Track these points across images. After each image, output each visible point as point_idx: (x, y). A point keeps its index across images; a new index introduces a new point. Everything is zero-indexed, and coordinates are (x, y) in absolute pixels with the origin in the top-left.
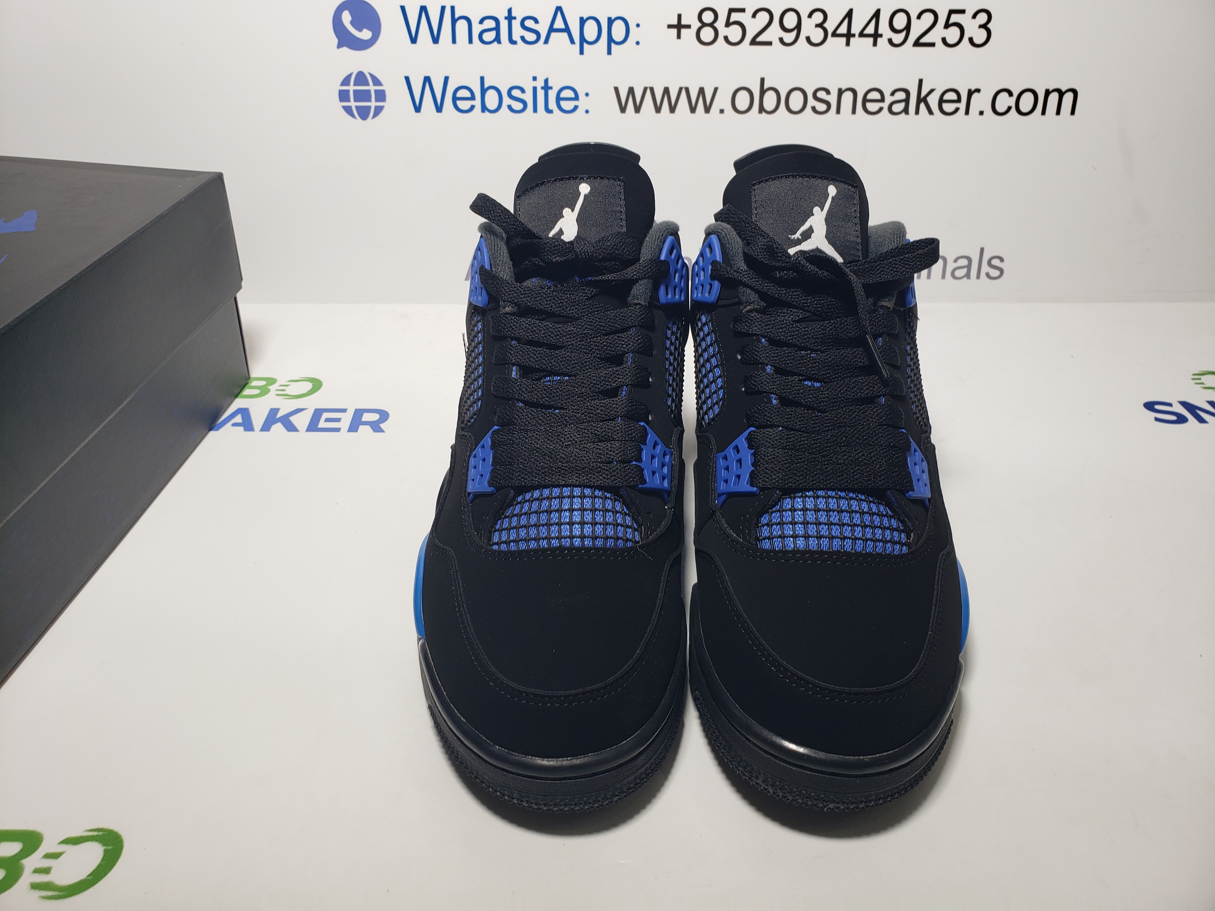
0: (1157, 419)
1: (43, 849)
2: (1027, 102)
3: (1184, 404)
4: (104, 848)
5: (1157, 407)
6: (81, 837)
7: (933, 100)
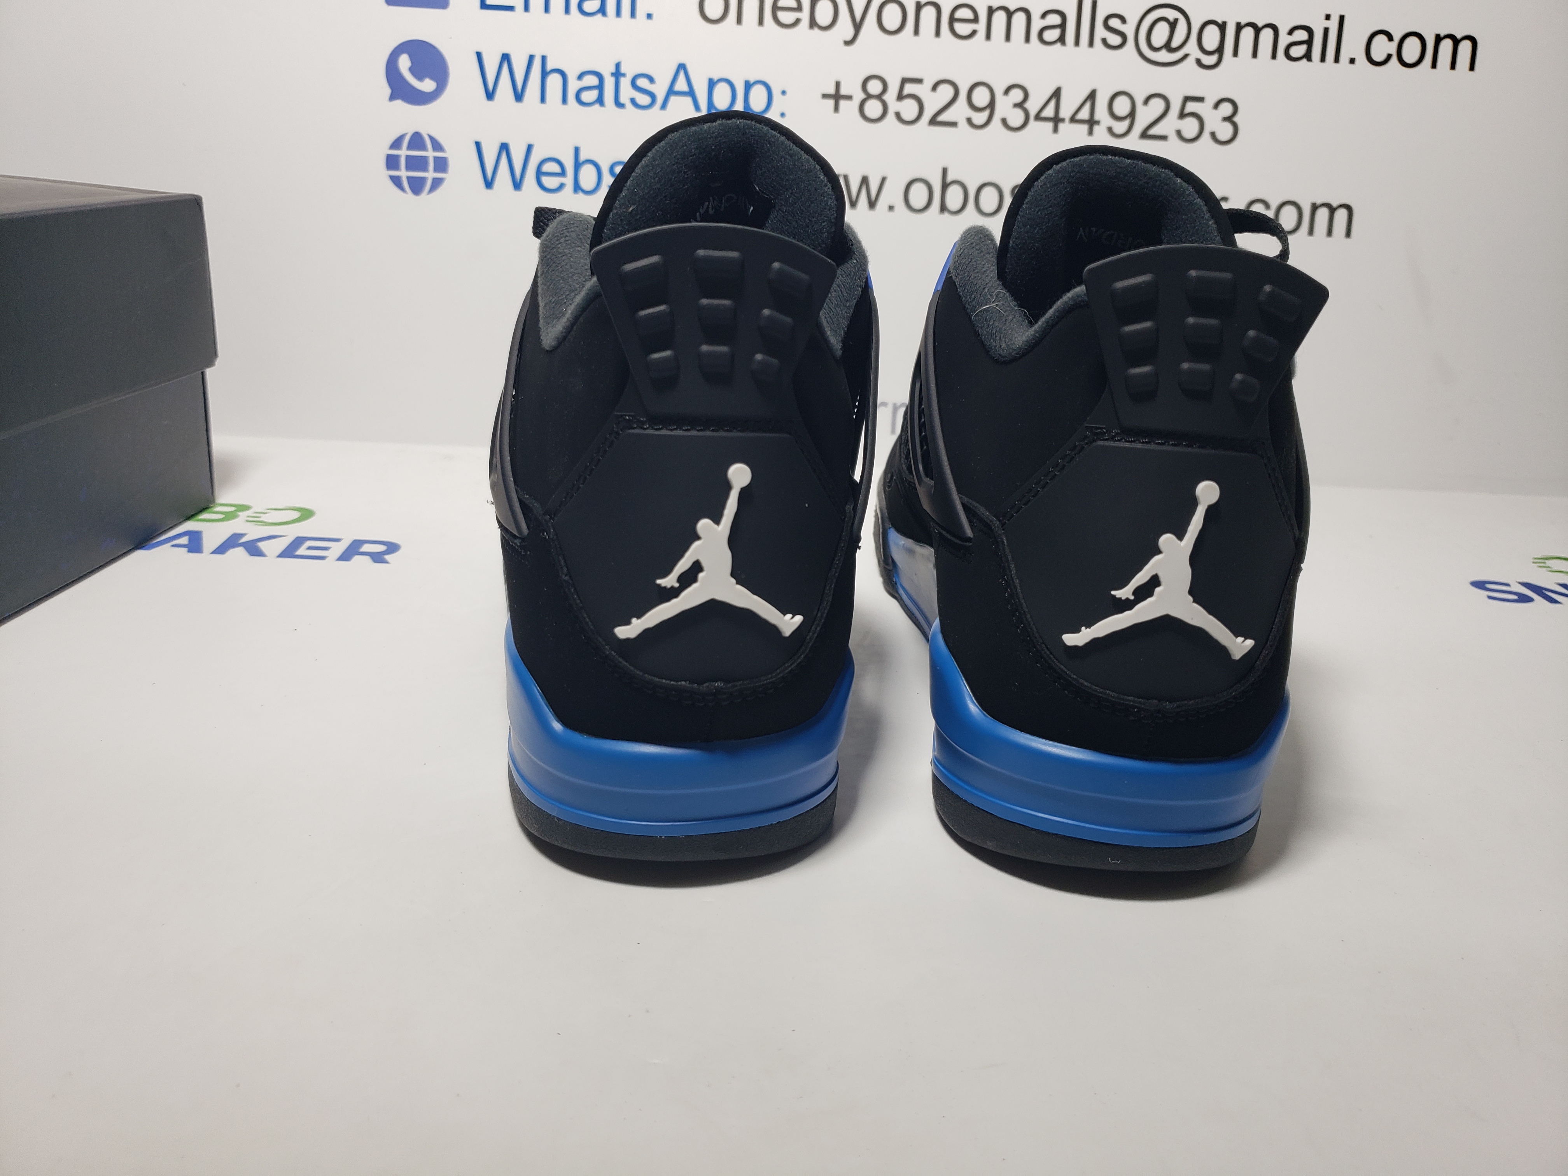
2: (1288, 218)
3: (1527, 585)
5: (1490, 586)
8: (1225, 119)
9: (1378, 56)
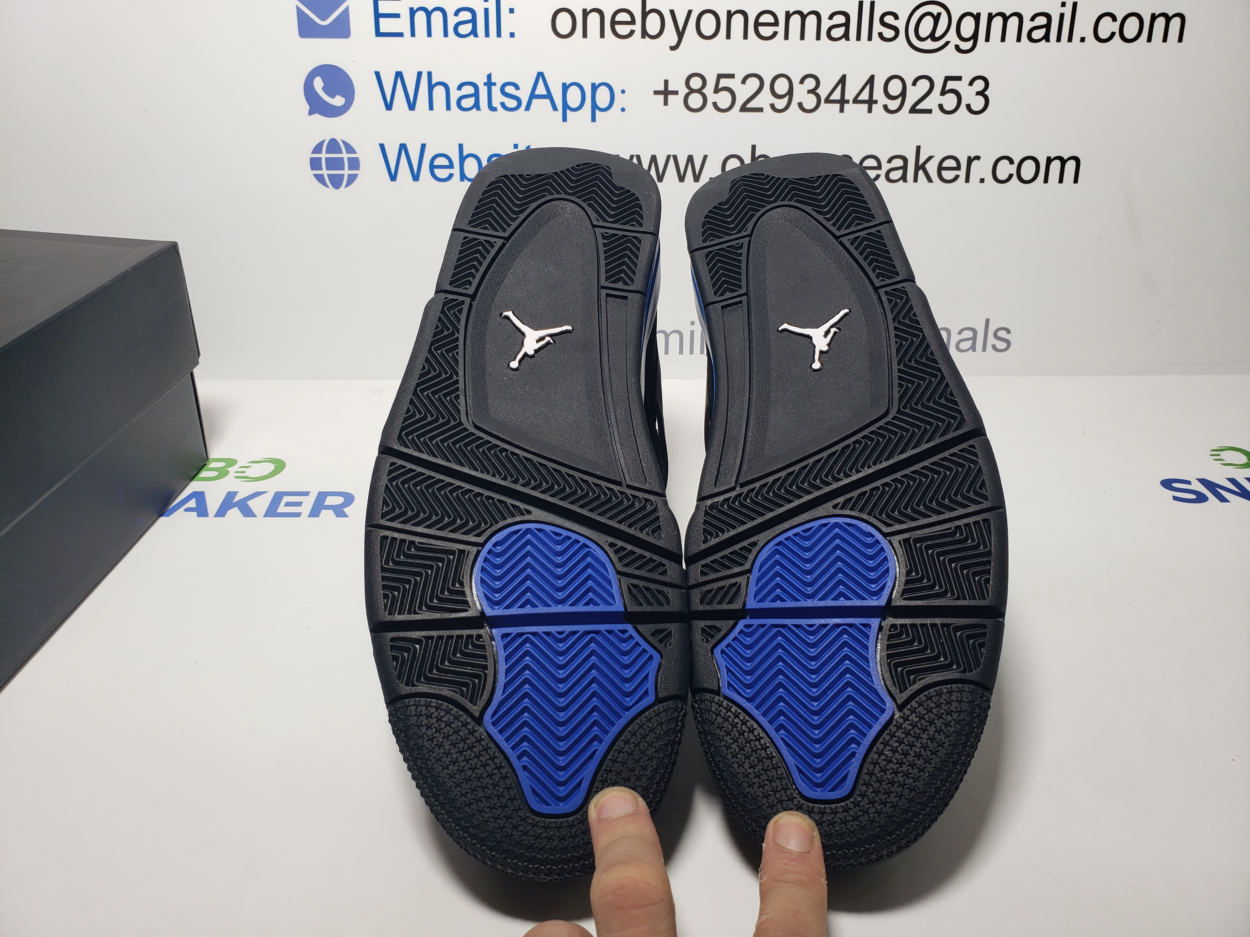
0: (1175, 498)
2: (1028, 170)
3: (1203, 482)
5: (1175, 485)
7: (932, 168)
8: (978, 93)
9: (1104, 34)
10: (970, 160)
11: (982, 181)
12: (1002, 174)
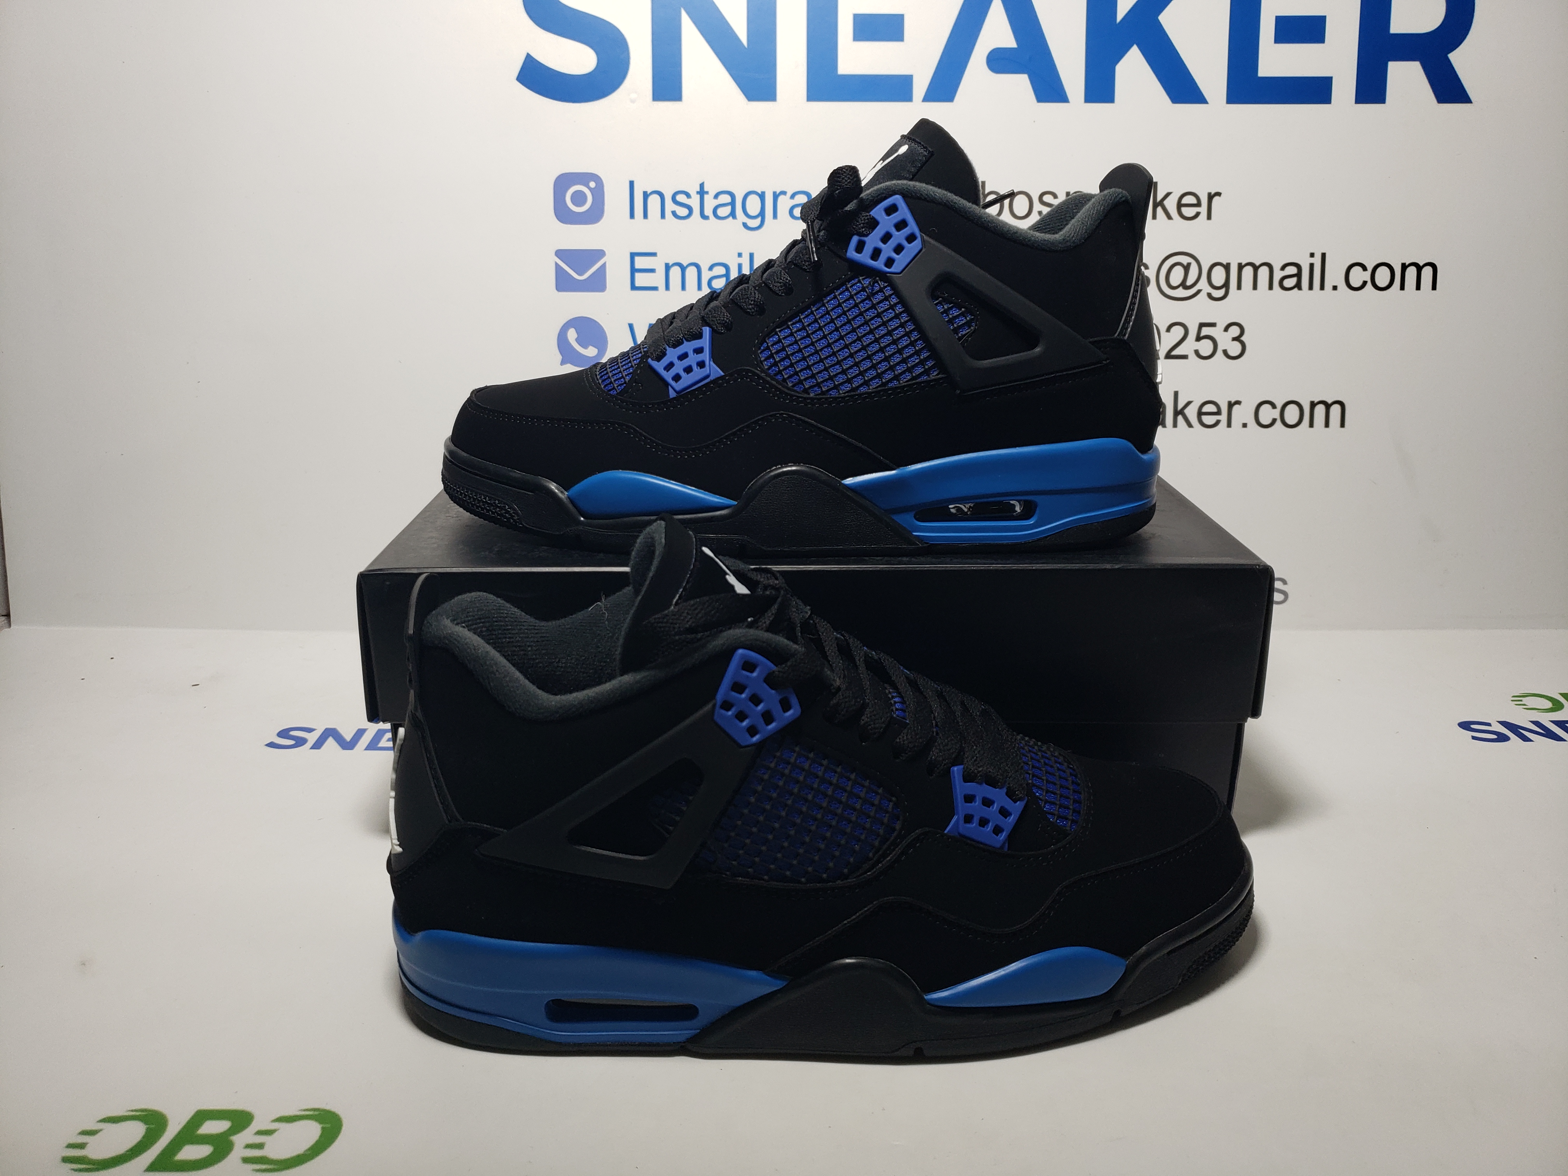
0: (1475, 739)
1: (255, 1126)
2: (1292, 415)
3: (1505, 724)
4: (322, 1126)
5: (1474, 726)
6: (297, 1116)
7: (1191, 413)
8: (1234, 339)
9: (1356, 283)
10: (1231, 405)
11: (1245, 425)
12: (1265, 419)
